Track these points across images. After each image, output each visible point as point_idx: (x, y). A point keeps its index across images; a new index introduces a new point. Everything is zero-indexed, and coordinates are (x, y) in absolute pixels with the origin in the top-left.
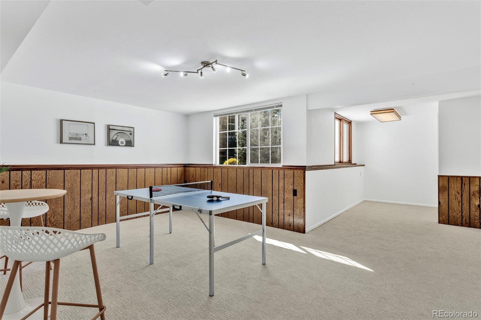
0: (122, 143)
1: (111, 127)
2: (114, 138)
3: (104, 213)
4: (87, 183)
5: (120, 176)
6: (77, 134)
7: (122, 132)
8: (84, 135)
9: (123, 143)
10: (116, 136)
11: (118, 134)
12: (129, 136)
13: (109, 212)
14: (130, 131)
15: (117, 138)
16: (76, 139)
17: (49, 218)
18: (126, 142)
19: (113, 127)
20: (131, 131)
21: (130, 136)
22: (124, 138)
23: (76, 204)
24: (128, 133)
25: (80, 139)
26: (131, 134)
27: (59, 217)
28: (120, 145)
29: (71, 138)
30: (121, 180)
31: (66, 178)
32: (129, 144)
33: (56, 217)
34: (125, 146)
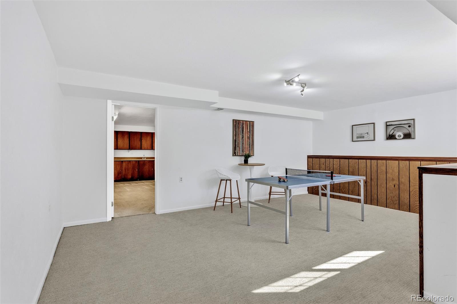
0: (399, 136)
1: (388, 124)
2: (391, 133)
3: (376, 196)
4: (363, 170)
5: (390, 167)
6: (361, 134)
7: (399, 126)
8: (365, 134)
9: (401, 136)
10: (393, 131)
11: (394, 129)
12: (407, 129)
13: (380, 197)
14: (409, 124)
15: (394, 132)
16: (361, 138)
17: (341, 189)
18: (403, 135)
19: (390, 123)
20: (411, 123)
21: (409, 128)
22: (401, 131)
23: (356, 184)
24: (407, 126)
25: (363, 137)
26: (409, 126)
27: (346, 190)
28: (397, 139)
29: (358, 137)
30: (391, 171)
31: (350, 165)
32: (408, 136)
33: (344, 189)
34: (403, 138)
